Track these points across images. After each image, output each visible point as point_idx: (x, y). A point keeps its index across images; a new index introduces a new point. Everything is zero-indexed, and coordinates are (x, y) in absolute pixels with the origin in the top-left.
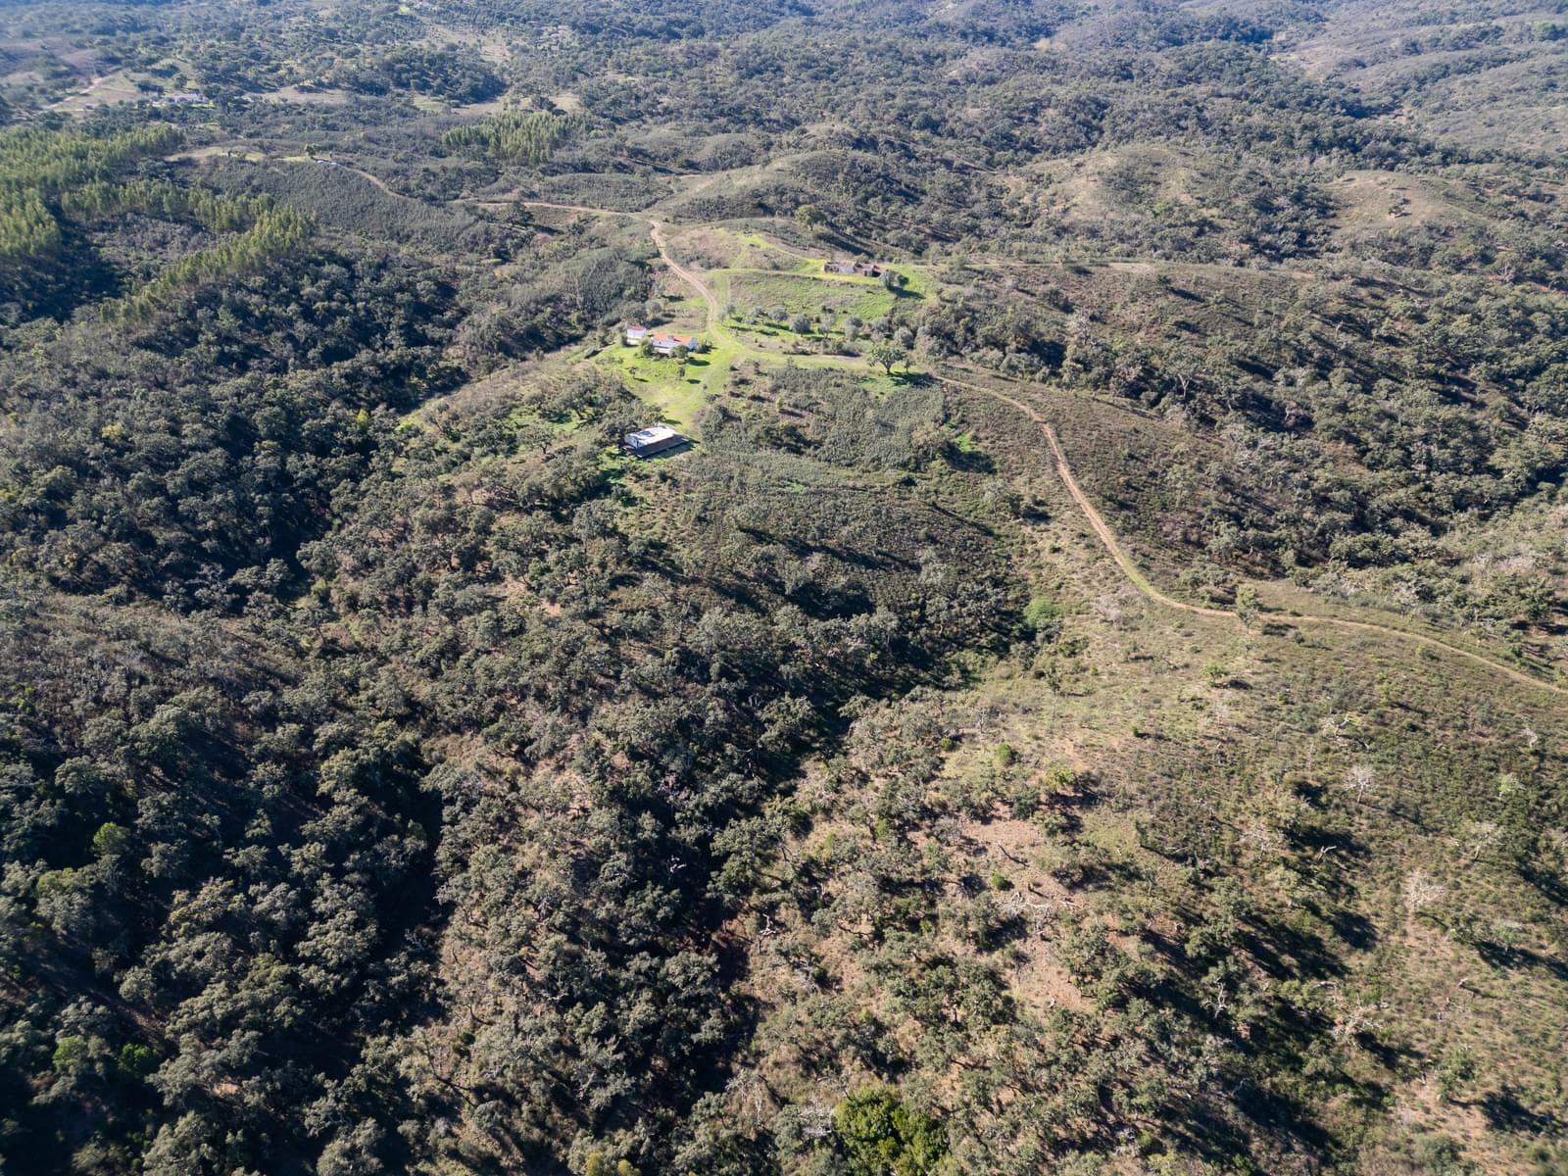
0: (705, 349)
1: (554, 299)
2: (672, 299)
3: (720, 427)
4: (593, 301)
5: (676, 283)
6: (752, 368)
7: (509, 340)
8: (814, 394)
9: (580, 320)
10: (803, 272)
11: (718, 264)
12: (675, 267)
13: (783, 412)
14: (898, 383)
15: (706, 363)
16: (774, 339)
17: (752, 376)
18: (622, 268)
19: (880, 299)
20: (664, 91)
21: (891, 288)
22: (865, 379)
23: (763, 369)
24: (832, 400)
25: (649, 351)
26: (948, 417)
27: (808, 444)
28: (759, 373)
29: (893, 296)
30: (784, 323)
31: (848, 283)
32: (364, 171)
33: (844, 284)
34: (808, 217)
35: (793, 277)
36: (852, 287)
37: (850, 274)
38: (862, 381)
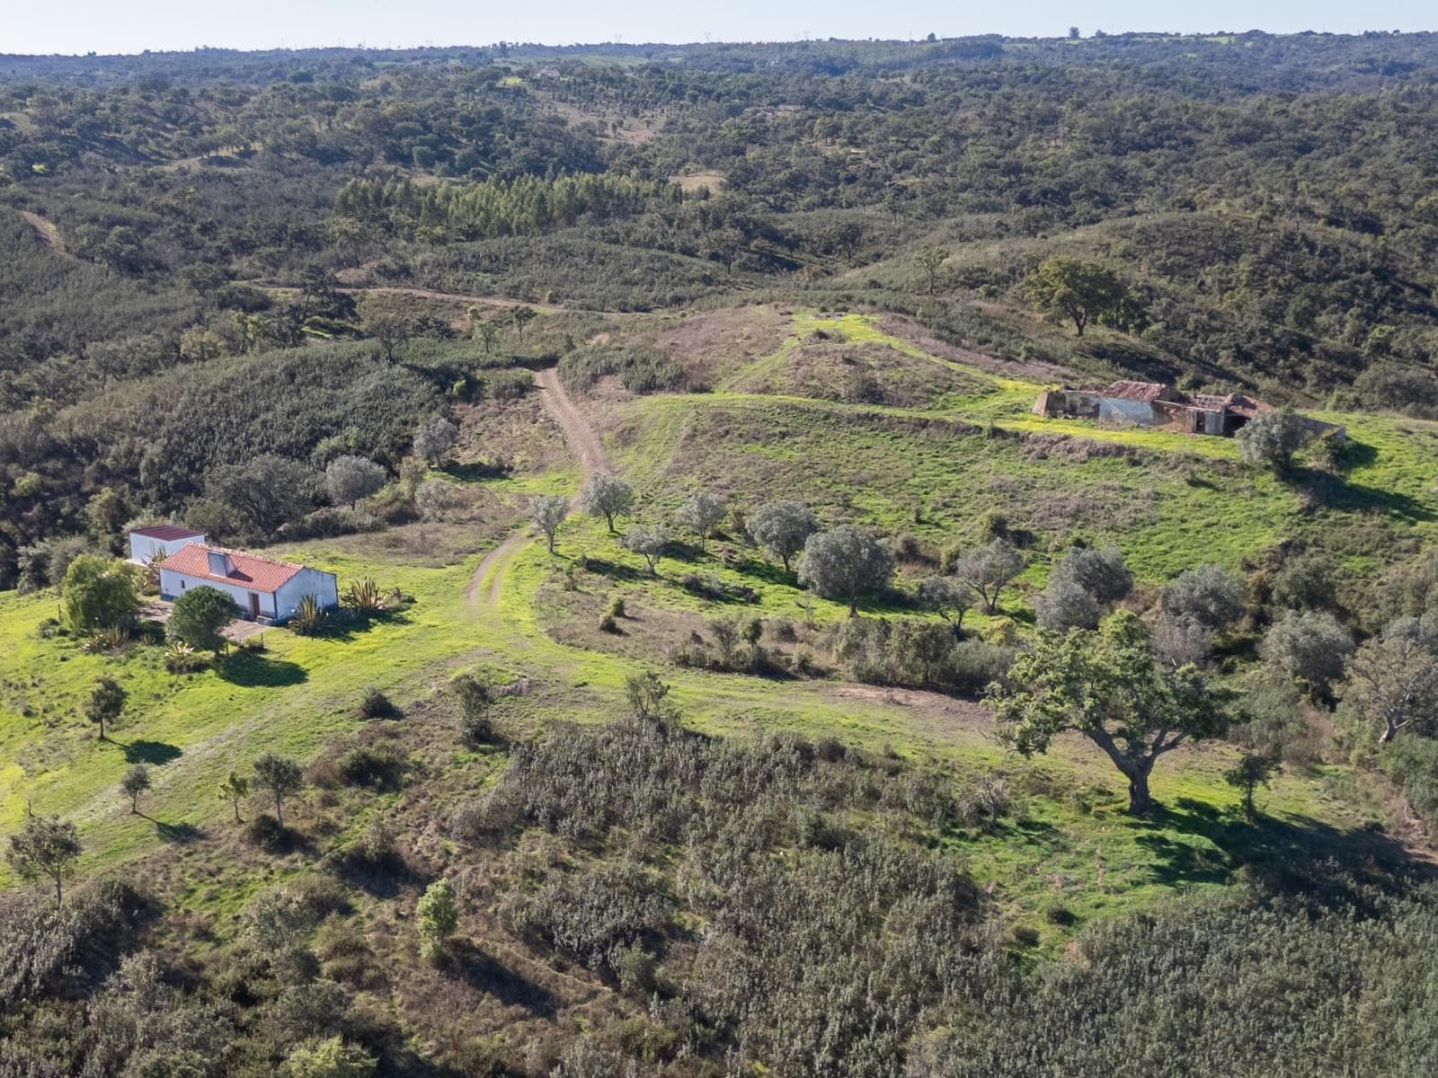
2: (470, 473)
5: (518, 431)
10: (963, 414)
11: (679, 382)
14: (1179, 869)
19: (1237, 508)
21: (1291, 475)
22: (990, 820)
29: (1296, 500)
31: (1120, 450)
32: (41, 212)
33: (1104, 452)
34: (1062, 289)
35: (924, 424)
36: (1135, 463)
37: (1140, 423)
38: (973, 832)
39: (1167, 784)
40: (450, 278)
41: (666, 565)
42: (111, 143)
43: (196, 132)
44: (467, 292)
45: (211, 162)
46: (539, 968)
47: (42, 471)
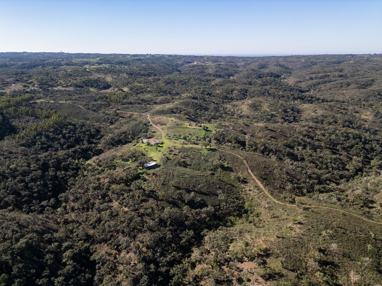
0: (162, 143)
1: (125, 133)
2: (153, 132)
3: (167, 162)
4: (134, 133)
5: (154, 129)
6: (174, 147)
7: (113, 142)
8: (189, 153)
9: (131, 138)
10: (184, 126)
11: (164, 124)
12: (154, 125)
13: (181, 158)
14: (208, 151)
15: (162, 147)
16: (178, 141)
17: (174, 150)
18: (141, 126)
19: (202, 132)
20: (148, 87)
21: (204, 129)
22: (200, 150)
23: (176, 148)
24: (193, 155)
25: (149, 144)
26: (221, 158)
27: (188, 165)
28: (175, 149)
29: (205, 131)
30: (180, 137)
32: (79, 104)
33: (193, 128)
35: (182, 127)
36: (196, 129)
37: (195, 126)
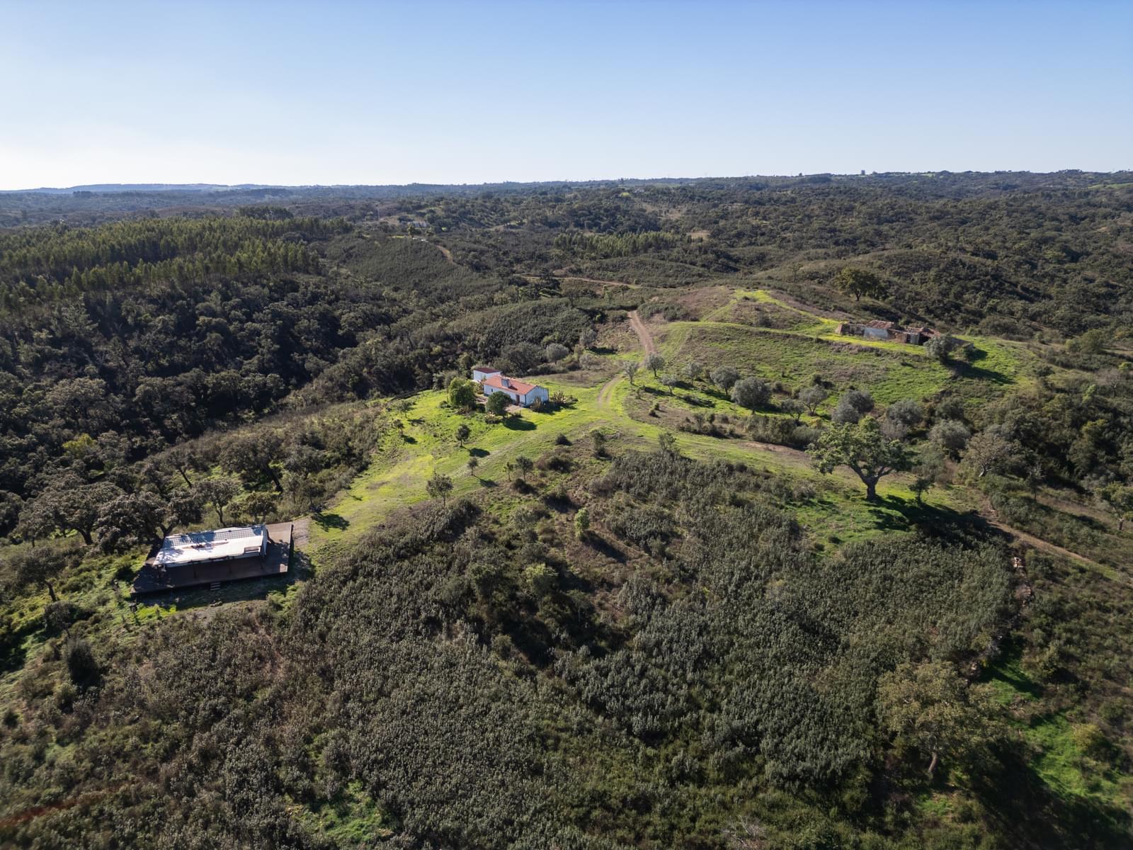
0: (554, 408)
2: (601, 351)
3: (410, 551)
5: (621, 336)
6: (599, 444)
8: (676, 512)
10: (805, 332)
11: (686, 317)
13: (588, 538)
14: (886, 524)
15: (530, 428)
17: (584, 459)
19: (922, 376)
20: (788, 228)
21: (947, 362)
22: (806, 499)
23: (617, 449)
24: (709, 533)
27: (583, 638)
28: (602, 455)
29: (949, 373)
31: (872, 349)
32: (445, 246)
33: (865, 350)
34: (851, 281)
35: (788, 336)
36: (878, 355)
37: (882, 339)
38: (799, 504)
39: (882, 489)
40: (596, 274)
41: (677, 391)
42: (471, 219)
43: (502, 215)
44: (603, 279)
45: (508, 227)
46: (621, 544)
47: (443, 346)
